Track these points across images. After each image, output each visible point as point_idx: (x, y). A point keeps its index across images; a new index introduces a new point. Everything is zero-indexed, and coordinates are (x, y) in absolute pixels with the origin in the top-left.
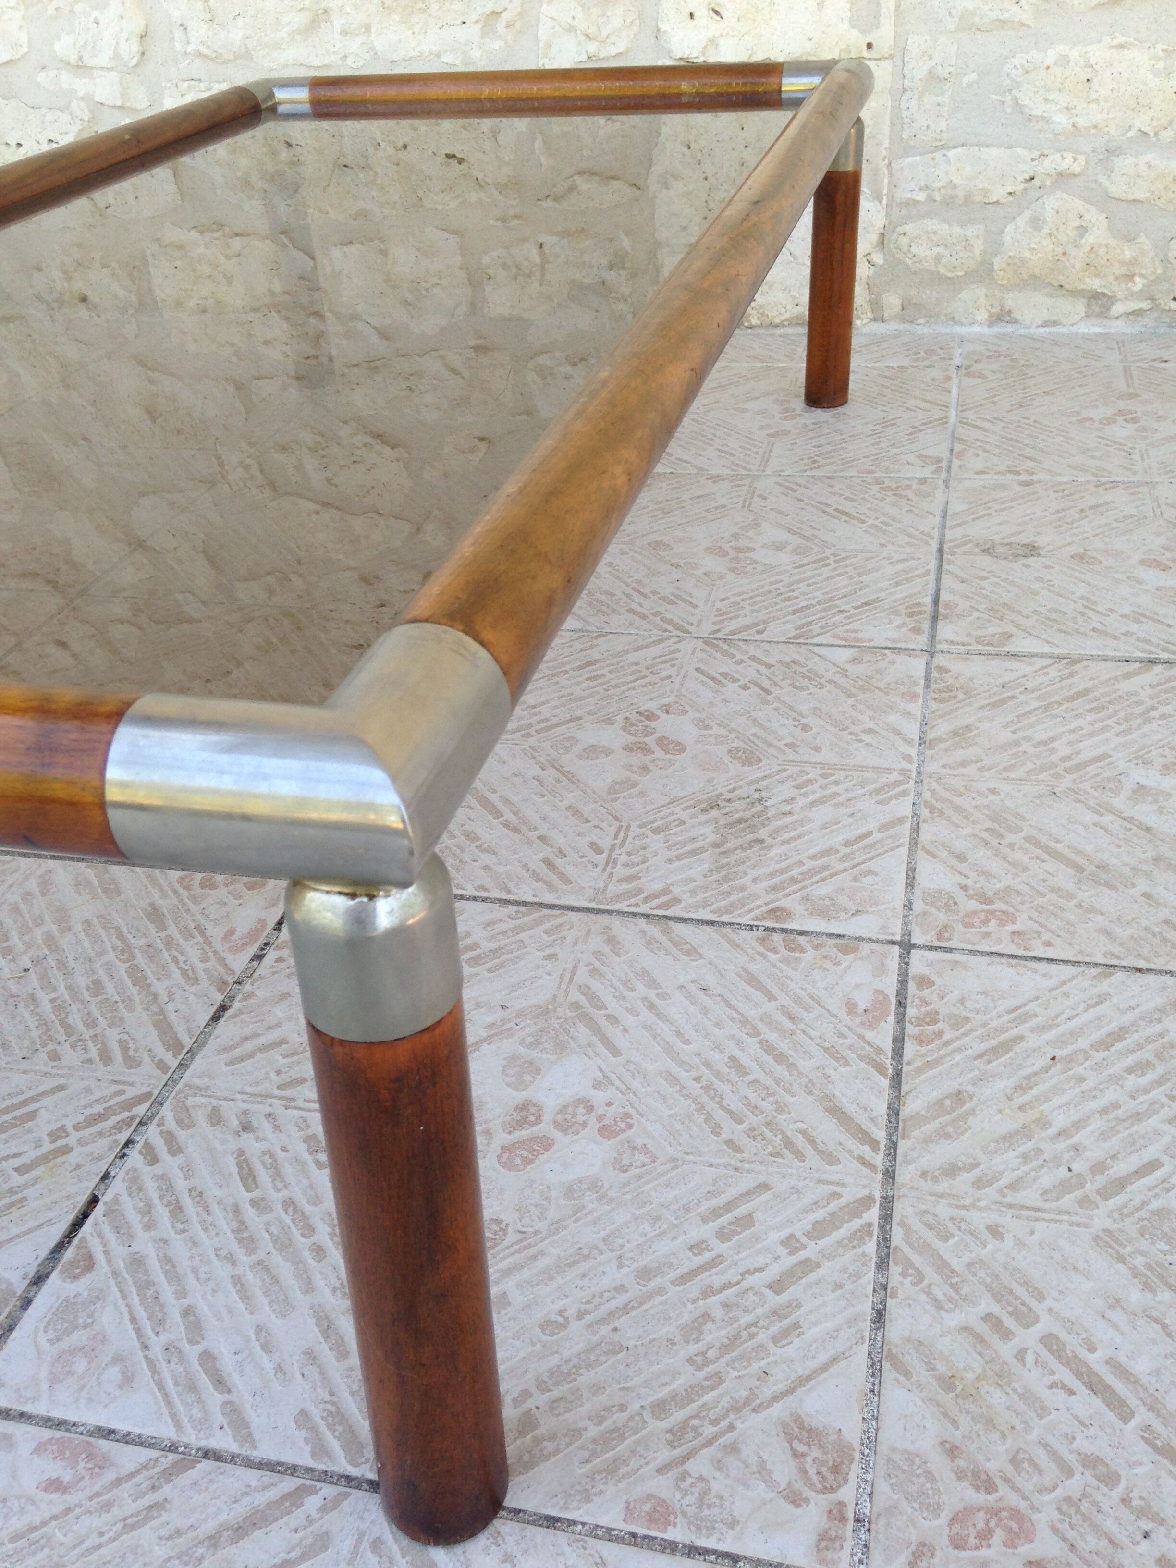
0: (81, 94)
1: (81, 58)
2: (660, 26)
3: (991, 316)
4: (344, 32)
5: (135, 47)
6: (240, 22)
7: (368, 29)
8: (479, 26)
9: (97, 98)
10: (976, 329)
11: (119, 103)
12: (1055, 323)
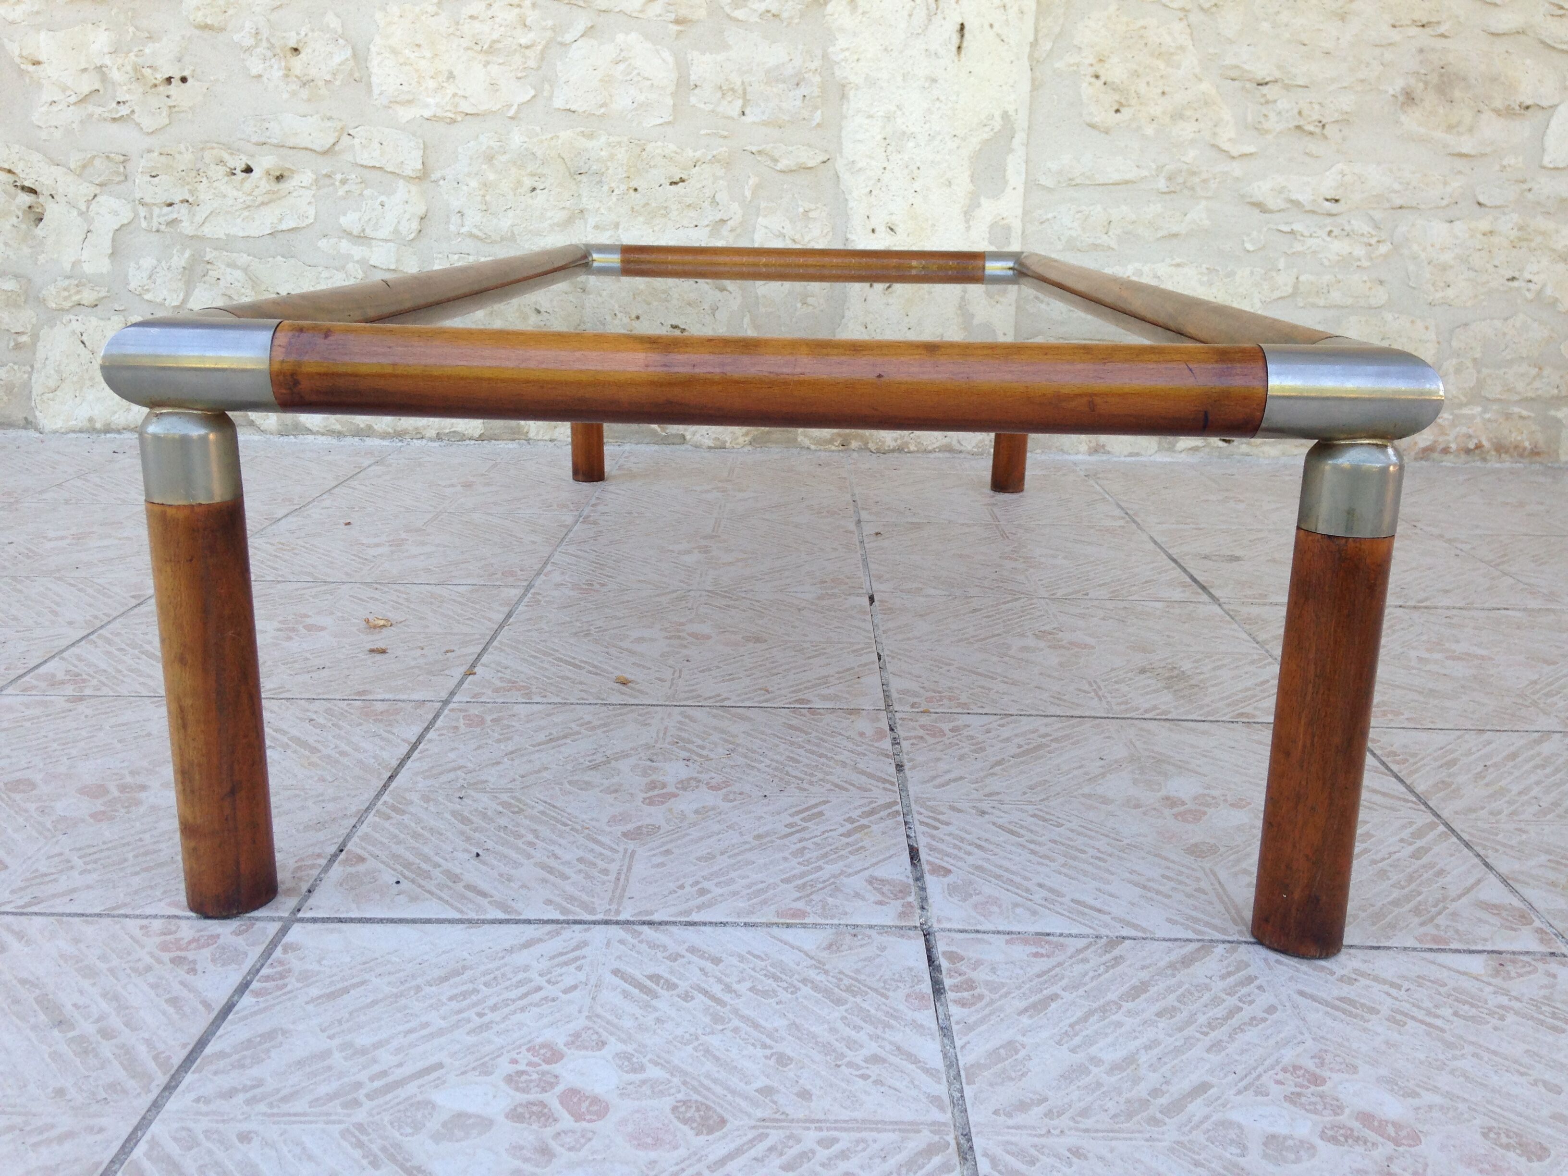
0: (356, 258)
1: (364, 230)
2: (849, 236)
3: (1090, 448)
4: (596, 227)
5: (415, 225)
6: (510, 213)
7: (617, 226)
8: (709, 229)
9: (372, 263)
10: (1080, 457)
11: (393, 267)
12: (1137, 454)
